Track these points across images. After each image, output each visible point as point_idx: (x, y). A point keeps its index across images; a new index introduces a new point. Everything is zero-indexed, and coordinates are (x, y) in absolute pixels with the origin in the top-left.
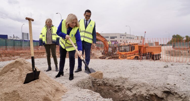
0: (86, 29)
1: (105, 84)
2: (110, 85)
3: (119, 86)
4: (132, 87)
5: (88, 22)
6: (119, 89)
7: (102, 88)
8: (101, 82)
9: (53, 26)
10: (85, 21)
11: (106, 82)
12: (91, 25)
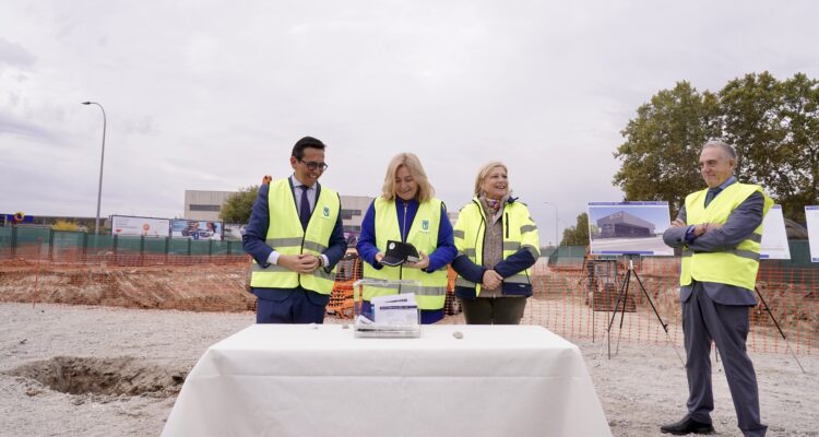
0: (305, 229)
1: (86, 372)
2: (95, 374)
3: (111, 374)
4: (133, 375)
5: (311, 195)
6: (110, 380)
7: (80, 379)
8: (79, 368)
9: (511, 201)
10: (299, 192)
11: (89, 366)
12: (326, 210)
